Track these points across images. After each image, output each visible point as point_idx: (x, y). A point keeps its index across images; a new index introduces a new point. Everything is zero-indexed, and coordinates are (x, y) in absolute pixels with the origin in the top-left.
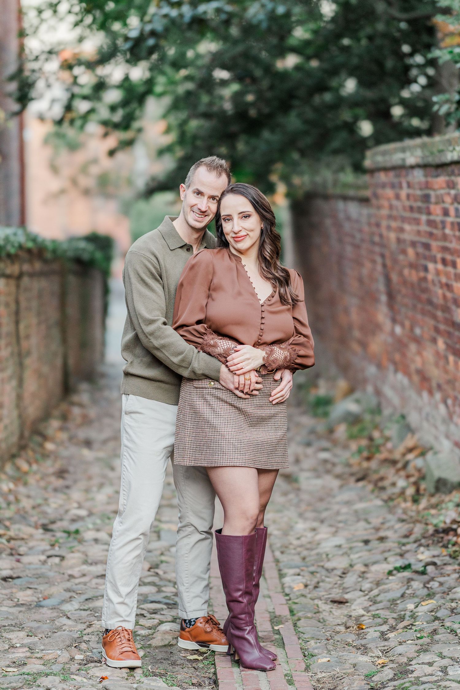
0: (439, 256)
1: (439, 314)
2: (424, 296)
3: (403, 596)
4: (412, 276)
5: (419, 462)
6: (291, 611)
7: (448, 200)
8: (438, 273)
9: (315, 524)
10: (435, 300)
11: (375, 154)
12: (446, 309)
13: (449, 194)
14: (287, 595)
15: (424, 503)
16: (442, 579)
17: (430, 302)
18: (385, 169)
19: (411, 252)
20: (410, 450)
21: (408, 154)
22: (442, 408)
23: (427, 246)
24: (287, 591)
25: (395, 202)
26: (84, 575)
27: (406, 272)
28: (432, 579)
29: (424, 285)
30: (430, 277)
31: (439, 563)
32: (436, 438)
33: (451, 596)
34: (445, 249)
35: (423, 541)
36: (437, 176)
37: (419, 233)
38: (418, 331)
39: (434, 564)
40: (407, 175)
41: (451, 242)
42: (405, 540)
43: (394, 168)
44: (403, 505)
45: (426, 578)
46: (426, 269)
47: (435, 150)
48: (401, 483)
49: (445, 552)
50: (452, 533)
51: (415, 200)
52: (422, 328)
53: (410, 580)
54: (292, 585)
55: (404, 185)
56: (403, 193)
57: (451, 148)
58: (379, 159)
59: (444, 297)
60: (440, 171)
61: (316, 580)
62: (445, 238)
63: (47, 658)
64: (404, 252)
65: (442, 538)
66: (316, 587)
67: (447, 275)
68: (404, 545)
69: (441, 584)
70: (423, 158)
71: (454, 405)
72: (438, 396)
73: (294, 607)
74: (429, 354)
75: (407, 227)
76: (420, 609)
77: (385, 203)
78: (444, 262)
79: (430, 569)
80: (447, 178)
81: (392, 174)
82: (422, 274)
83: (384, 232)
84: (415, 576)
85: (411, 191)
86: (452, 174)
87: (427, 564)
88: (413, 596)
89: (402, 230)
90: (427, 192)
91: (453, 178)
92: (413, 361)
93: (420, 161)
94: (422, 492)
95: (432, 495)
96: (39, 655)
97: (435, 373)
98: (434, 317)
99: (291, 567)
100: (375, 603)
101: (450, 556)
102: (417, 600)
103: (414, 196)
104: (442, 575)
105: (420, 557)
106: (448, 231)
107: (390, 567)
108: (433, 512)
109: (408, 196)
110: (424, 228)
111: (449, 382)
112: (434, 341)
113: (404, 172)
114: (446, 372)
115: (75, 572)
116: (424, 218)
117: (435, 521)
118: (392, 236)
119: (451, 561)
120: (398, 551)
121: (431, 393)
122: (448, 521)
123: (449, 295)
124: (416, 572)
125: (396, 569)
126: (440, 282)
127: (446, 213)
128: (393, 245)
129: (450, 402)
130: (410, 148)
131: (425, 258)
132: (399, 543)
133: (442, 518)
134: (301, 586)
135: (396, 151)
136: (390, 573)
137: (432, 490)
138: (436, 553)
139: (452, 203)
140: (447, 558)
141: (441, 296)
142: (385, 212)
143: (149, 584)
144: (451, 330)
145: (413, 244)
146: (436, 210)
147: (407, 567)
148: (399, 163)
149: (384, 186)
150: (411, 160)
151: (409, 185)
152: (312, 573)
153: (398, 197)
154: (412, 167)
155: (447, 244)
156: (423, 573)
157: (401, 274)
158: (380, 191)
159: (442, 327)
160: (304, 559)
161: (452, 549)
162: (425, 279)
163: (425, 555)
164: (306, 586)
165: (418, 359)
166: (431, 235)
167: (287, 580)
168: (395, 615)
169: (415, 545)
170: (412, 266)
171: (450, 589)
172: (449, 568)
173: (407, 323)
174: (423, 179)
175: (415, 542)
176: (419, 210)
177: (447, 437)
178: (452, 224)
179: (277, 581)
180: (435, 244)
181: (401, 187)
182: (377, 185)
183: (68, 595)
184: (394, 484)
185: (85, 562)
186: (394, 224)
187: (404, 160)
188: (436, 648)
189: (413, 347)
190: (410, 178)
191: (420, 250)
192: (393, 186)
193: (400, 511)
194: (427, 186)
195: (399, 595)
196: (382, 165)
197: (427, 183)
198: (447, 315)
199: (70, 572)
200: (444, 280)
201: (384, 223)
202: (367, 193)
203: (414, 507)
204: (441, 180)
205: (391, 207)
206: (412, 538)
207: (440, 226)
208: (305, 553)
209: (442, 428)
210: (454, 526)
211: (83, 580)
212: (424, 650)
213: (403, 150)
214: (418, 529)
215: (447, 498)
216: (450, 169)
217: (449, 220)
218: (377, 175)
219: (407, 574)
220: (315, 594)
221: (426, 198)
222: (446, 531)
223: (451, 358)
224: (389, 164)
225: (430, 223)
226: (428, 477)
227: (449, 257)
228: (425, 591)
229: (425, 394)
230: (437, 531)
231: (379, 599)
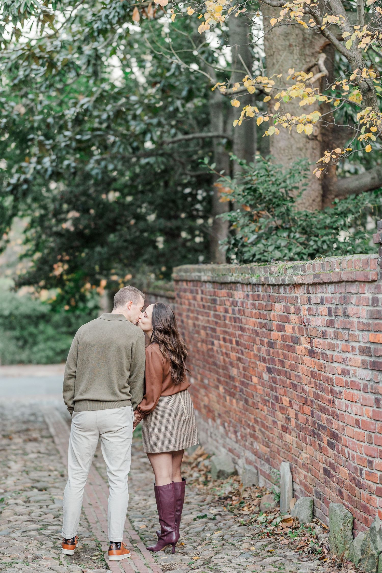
0: (221, 336)
1: (221, 371)
2: (211, 360)
3: (203, 530)
4: (204, 348)
5: (207, 462)
6: (141, 538)
7: (228, 303)
8: (220, 346)
9: (145, 497)
10: (218, 363)
11: (180, 271)
12: (225, 368)
13: (229, 300)
14: (136, 531)
15: (210, 485)
16: (225, 522)
17: (215, 364)
18: (187, 281)
19: (202, 332)
20: (201, 456)
21: (203, 274)
22: (221, 429)
23: (214, 330)
24: (136, 529)
25: (192, 302)
26: (17, 521)
27: (199, 345)
28: (220, 522)
29: (211, 353)
30: (215, 348)
31: (223, 514)
32: (217, 448)
33: (230, 529)
34: (225, 332)
35: (212, 504)
36: (221, 289)
37: (208, 321)
38: (206, 381)
39: (220, 515)
40: (202, 286)
41: (229, 329)
42: (202, 504)
43: (193, 281)
44: (198, 487)
45: (215, 521)
46: (213, 344)
47: (220, 274)
48: (195, 475)
49: (225, 509)
50: (229, 499)
51: (207, 302)
52: (209, 379)
53: (206, 523)
54: (139, 526)
55: (200, 292)
56: (199, 297)
57: (231, 274)
58: (183, 274)
59: (224, 360)
60: (223, 286)
61: (151, 524)
62: (225, 326)
63: (13, 557)
64: (198, 332)
65: (223, 502)
66: (152, 527)
67: (226, 347)
68: (201, 506)
69: (225, 524)
70: (213, 277)
71: (229, 427)
72: (219, 421)
73: (142, 536)
74: (213, 396)
75: (200, 317)
76: (214, 535)
77: (187, 302)
78: (224, 340)
79: (218, 517)
80: (228, 291)
81: (191, 284)
82: (210, 347)
83: (185, 320)
84: (209, 521)
85: (203, 296)
86: (231, 288)
87: (215, 515)
88: (209, 530)
89: (197, 319)
90: (214, 297)
91: (231, 291)
92: (202, 400)
93: (210, 279)
94: (209, 479)
95: (216, 481)
96: (8, 555)
97: (217, 407)
98: (218, 373)
99: (136, 518)
100: (188, 534)
101: (229, 511)
102: (211, 532)
103: (206, 299)
104: (225, 520)
105: (212, 512)
106: (227, 322)
107: (195, 516)
108: (217, 488)
109: (202, 299)
110: (212, 319)
111: (226, 412)
112: (217, 387)
113: (199, 284)
114: (225, 407)
115: (11, 519)
116: (212, 313)
117: (218, 494)
118: (190, 322)
119: (230, 513)
120: (198, 509)
121: (214, 420)
122: (227, 493)
123: (227, 359)
124: (211, 519)
125: (198, 517)
126: (222, 351)
127: (226, 311)
128: (191, 328)
129: (226, 424)
130: (204, 270)
131: (212, 337)
132: (198, 505)
133: (223, 491)
134: (144, 526)
135: (194, 270)
136: (195, 520)
137: (216, 478)
138: (220, 510)
139: (230, 306)
140: (227, 512)
141: (222, 361)
142: (185, 307)
143: (56, 525)
144: (228, 380)
145: (205, 328)
146: (221, 309)
147: (205, 516)
148: (197, 278)
149: (185, 291)
150: (204, 278)
151: (202, 293)
152: (150, 520)
153: (195, 299)
154: (205, 282)
155: (227, 329)
156: (214, 519)
157: (195, 346)
158: (182, 293)
159: (222, 379)
160: (143, 514)
161: (229, 508)
162: (212, 350)
163: (214, 511)
164: (147, 527)
165: (206, 399)
166: (216, 323)
167: (135, 524)
168: (200, 538)
169: (208, 506)
170: (203, 341)
171: (230, 527)
172: (229, 517)
173: (199, 377)
174: (212, 290)
175: (208, 504)
176: (209, 308)
177: (224, 447)
178: (230, 317)
179: (130, 524)
180: (218, 329)
181: (197, 293)
182: (180, 290)
183: (11, 530)
184: (191, 476)
185: (16, 514)
186: (191, 315)
187: (200, 277)
188: (224, 551)
189: (203, 391)
190: (203, 288)
191: (209, 332)
192: (192, 292)
193: (197, 490)
194: (215, 294)
195: (201, 529)
196: (184, 278)
197: (215, 292)
198: (225, 372)
199: (8, 519)
200: (224, 351)
201: (185, 314)
202: (174, 294)
203: (205, 488)
204: (224, 291)
205: (190, 304)
206: (206, 502)
207: (222, 318)
208: (143, 511)
209: (221, 441)
210: (231, 496)
211: (17, 523)
212: (217, 553)
213: (199, 271)
214: (209, 498)
215: (225, 482)
216: (229, 286)
217: (228, 315)
218: (180, 283)
219: (205, 520)
220: (153, 530)
221: (214, 301)
222: (226, 498)
223: (228, 398)
224: (189, 279)
225: (216, 316)
226: (212, 471)
227: (228, 337)
228: (216, 528)
229: (210, 421)
230: (220, 498)
231: (190, 532)
